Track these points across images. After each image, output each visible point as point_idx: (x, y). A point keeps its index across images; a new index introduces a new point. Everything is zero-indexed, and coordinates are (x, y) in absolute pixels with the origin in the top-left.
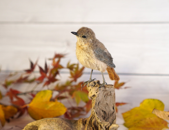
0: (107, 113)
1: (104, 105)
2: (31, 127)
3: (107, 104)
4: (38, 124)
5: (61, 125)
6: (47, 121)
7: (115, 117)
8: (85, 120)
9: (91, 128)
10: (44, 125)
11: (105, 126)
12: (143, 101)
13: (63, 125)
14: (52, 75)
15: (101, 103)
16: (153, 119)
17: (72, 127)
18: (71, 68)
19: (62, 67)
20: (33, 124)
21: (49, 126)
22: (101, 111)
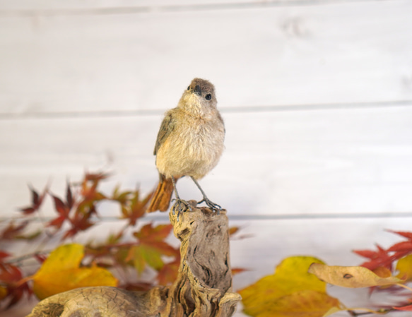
0: (213, 272)
1: (207, 254)
2: (47, 307)
3: (213, 253)
4: (62, 300)
5: (115, 300)
6: (82, 292)
7: (229, 282)
8: (165, 289)
9: (180, 304)
10: (77, 301)
11: (210, 299)
12: (282, 262)
13: (117, 299)
14: (81, 216)
15: (200, 249)
16: (306, 295)
17: (137, 304)
18: (121, 199)
19: (102, 197)
20: (52, 300)
21: (87, 303)
22: (200, 268)
